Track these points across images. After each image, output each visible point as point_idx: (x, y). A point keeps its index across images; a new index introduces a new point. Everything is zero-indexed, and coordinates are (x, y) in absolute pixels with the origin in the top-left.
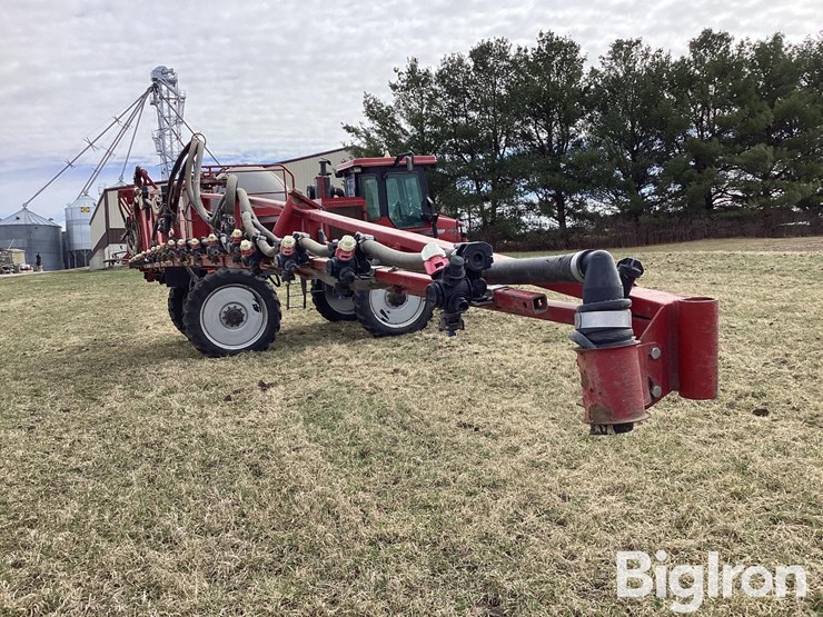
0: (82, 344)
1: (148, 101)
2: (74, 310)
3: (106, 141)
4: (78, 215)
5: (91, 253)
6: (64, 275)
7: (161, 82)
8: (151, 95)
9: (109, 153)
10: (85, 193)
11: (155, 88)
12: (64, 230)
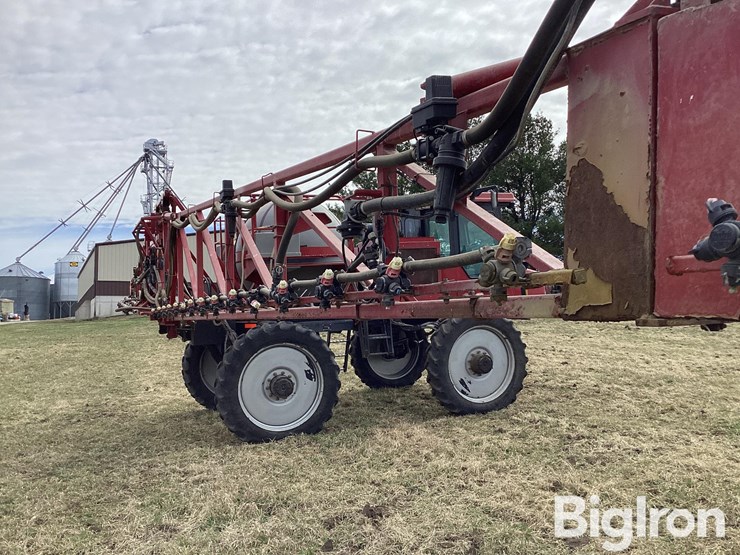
0: (73, 411)
1: (139, 169)
2: (61, 363)
3: (97, 204)
4: (67, 269)
5: (77, 305)
6: (51, 325)
7: (152, 154)
8: (143, 164)
9: (100, 214)
10: (75, 248)
11: (146, 158)
12: (52, 282)
